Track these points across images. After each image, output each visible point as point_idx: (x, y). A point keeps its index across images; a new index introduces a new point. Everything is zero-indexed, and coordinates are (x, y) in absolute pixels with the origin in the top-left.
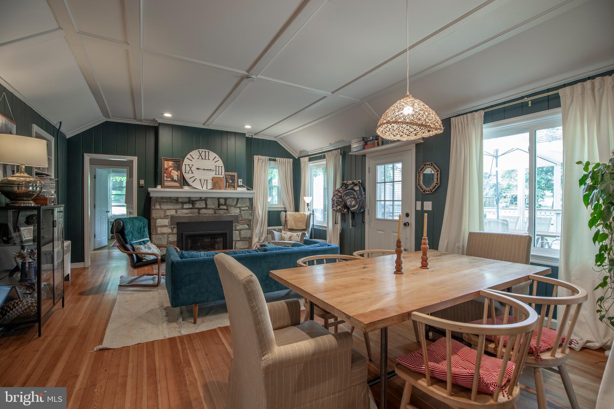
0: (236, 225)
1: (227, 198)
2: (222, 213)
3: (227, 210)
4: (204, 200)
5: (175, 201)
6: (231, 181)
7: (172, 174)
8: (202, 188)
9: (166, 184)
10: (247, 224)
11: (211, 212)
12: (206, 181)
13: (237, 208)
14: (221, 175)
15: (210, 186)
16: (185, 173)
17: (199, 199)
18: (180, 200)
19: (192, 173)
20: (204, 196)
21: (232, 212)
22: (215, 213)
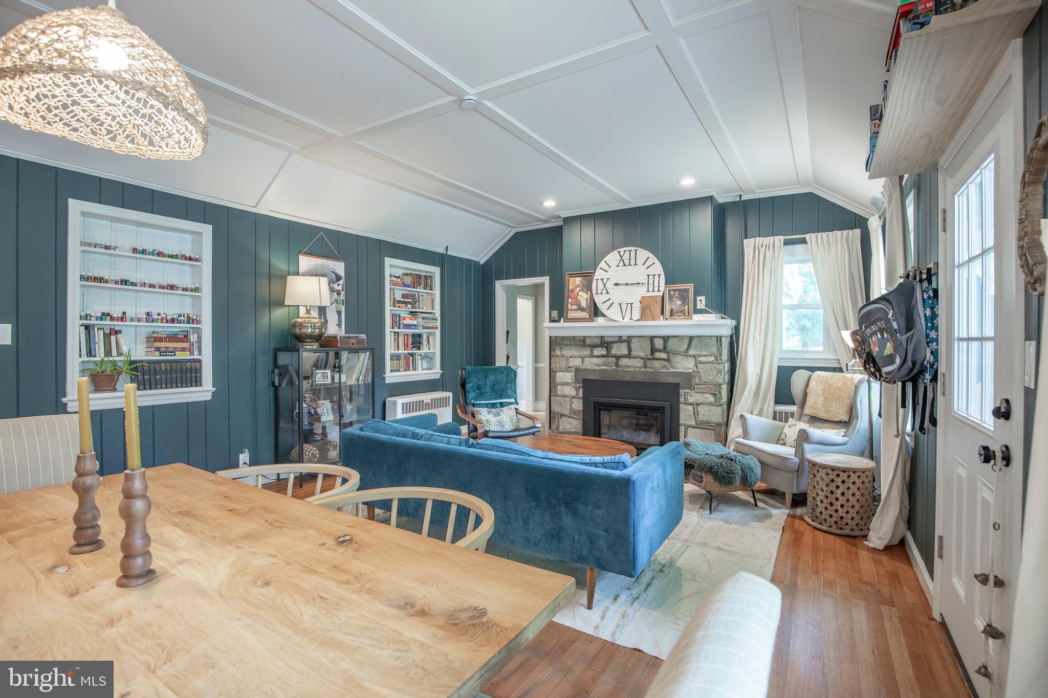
0: (688, 393)
1: (669, 337)
2: (658, 366)
3: (668, 360)
4: (625, 341)
5: (582, 343)
6: (680, 302)
7: (579, 298)
8: (623, 319)
9: (571, 315)
10: (711, 394)
11: (638, 363)
12: (629, 305)
13: (689, 358)
14: (659, 291)
15: (636, 315)
16: (597, 294)
17: (618, 338)
18: (588, 342)
19: (608, 293)
20: (625, 333)
21: (678, 365)
22: (645, 366)
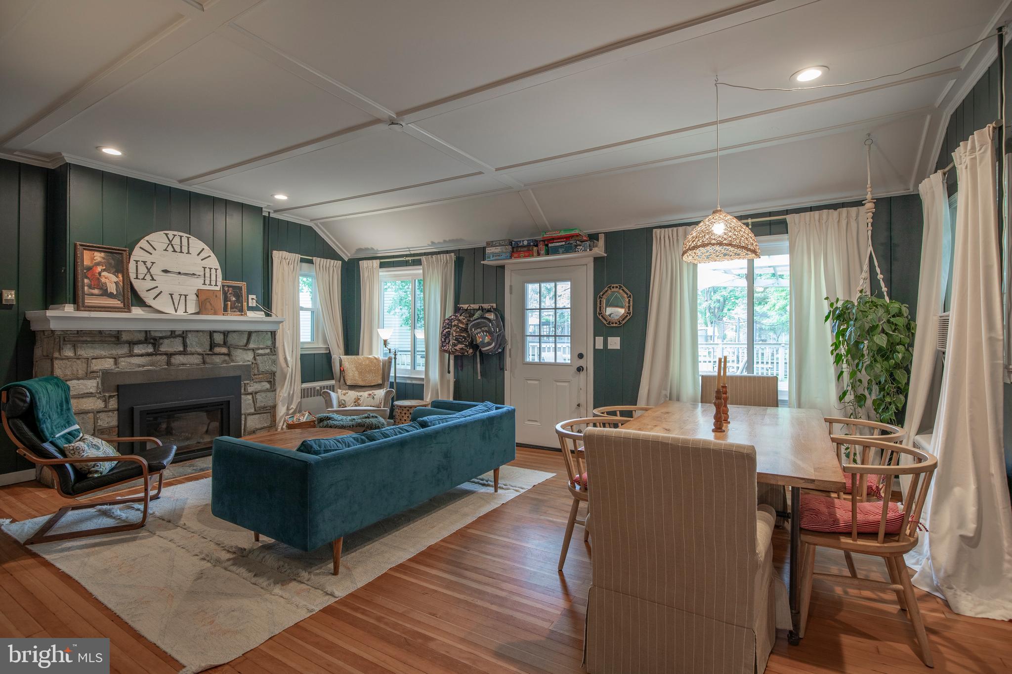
0: (248, 384)
1: (229, 332)
2: (218, 361)
3: (229, 355)
4: (179, 336)
5: (113, 339)
6: (234, 299)
7: (103, 280)
8: (176, 311)
9: (89, 301)
10: (268, 382)
11: (196, 360)
12: (183, 297)
13: (248, 352)
14: (216, 285)
15: (192, 308)
16: (137, 278)
17: (169, 333)
18: (125, 337)
19: (153, 279)
20: (179, 328)
21: (238, 359)
22: (204, 362)
